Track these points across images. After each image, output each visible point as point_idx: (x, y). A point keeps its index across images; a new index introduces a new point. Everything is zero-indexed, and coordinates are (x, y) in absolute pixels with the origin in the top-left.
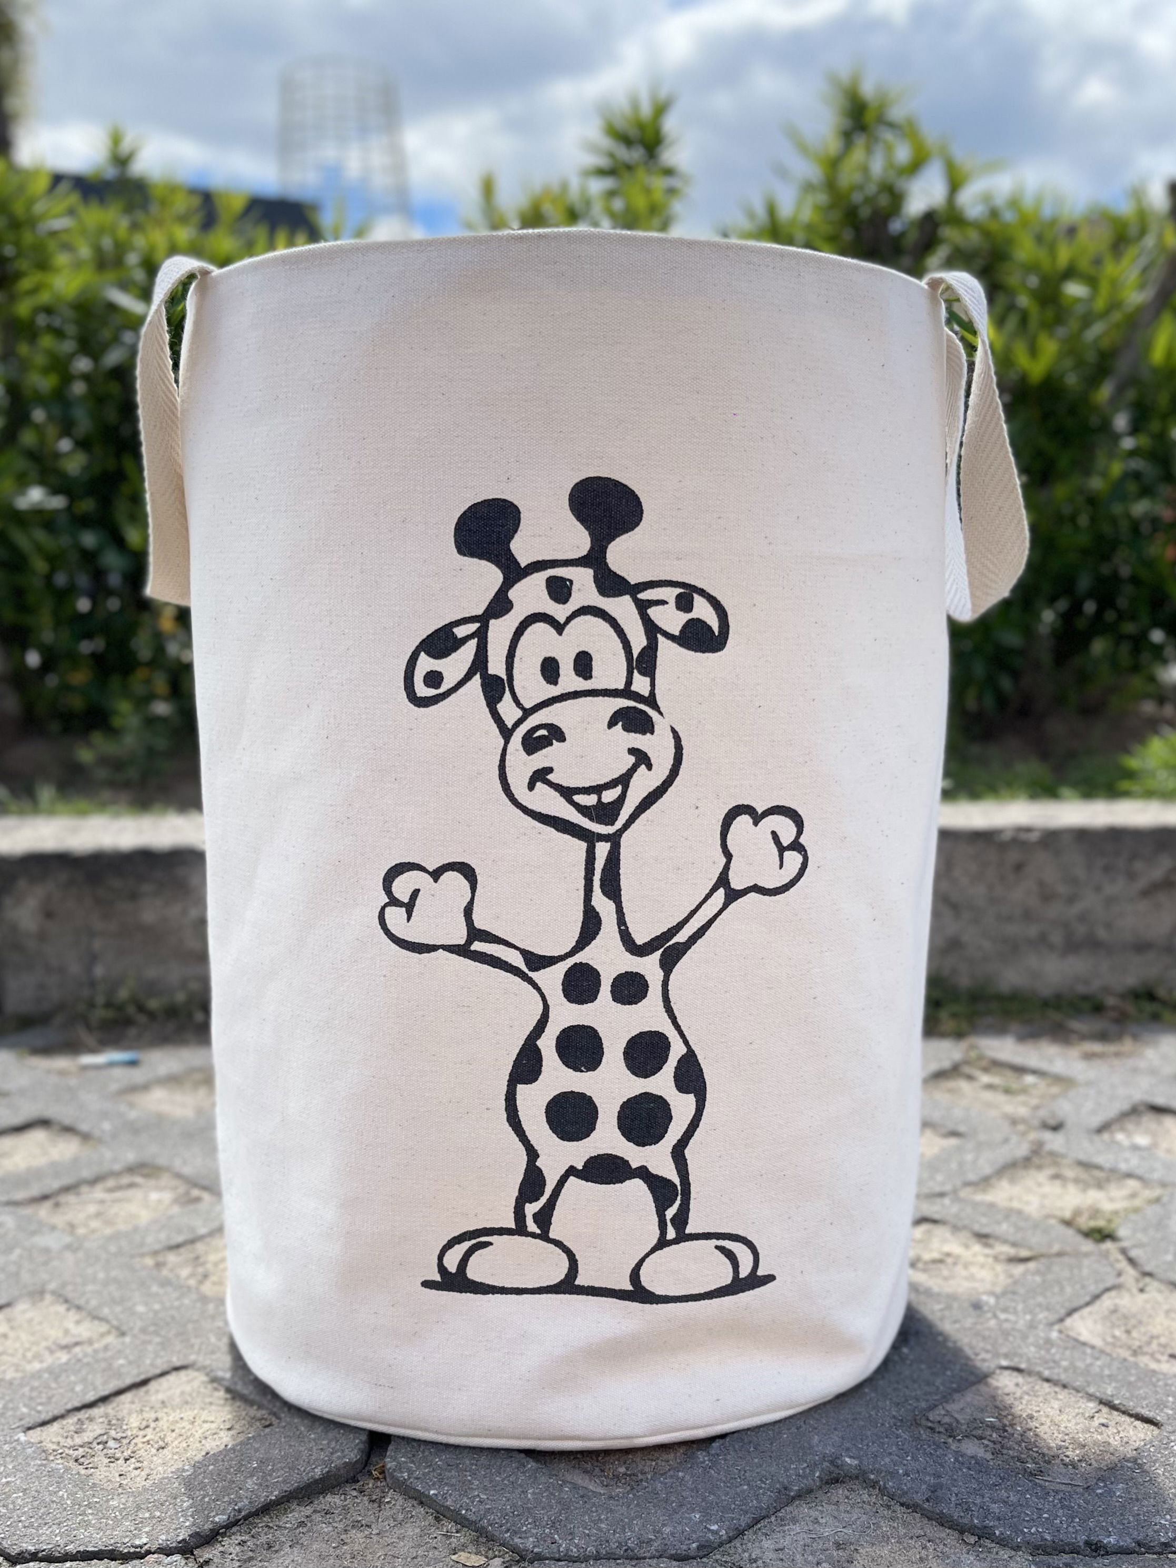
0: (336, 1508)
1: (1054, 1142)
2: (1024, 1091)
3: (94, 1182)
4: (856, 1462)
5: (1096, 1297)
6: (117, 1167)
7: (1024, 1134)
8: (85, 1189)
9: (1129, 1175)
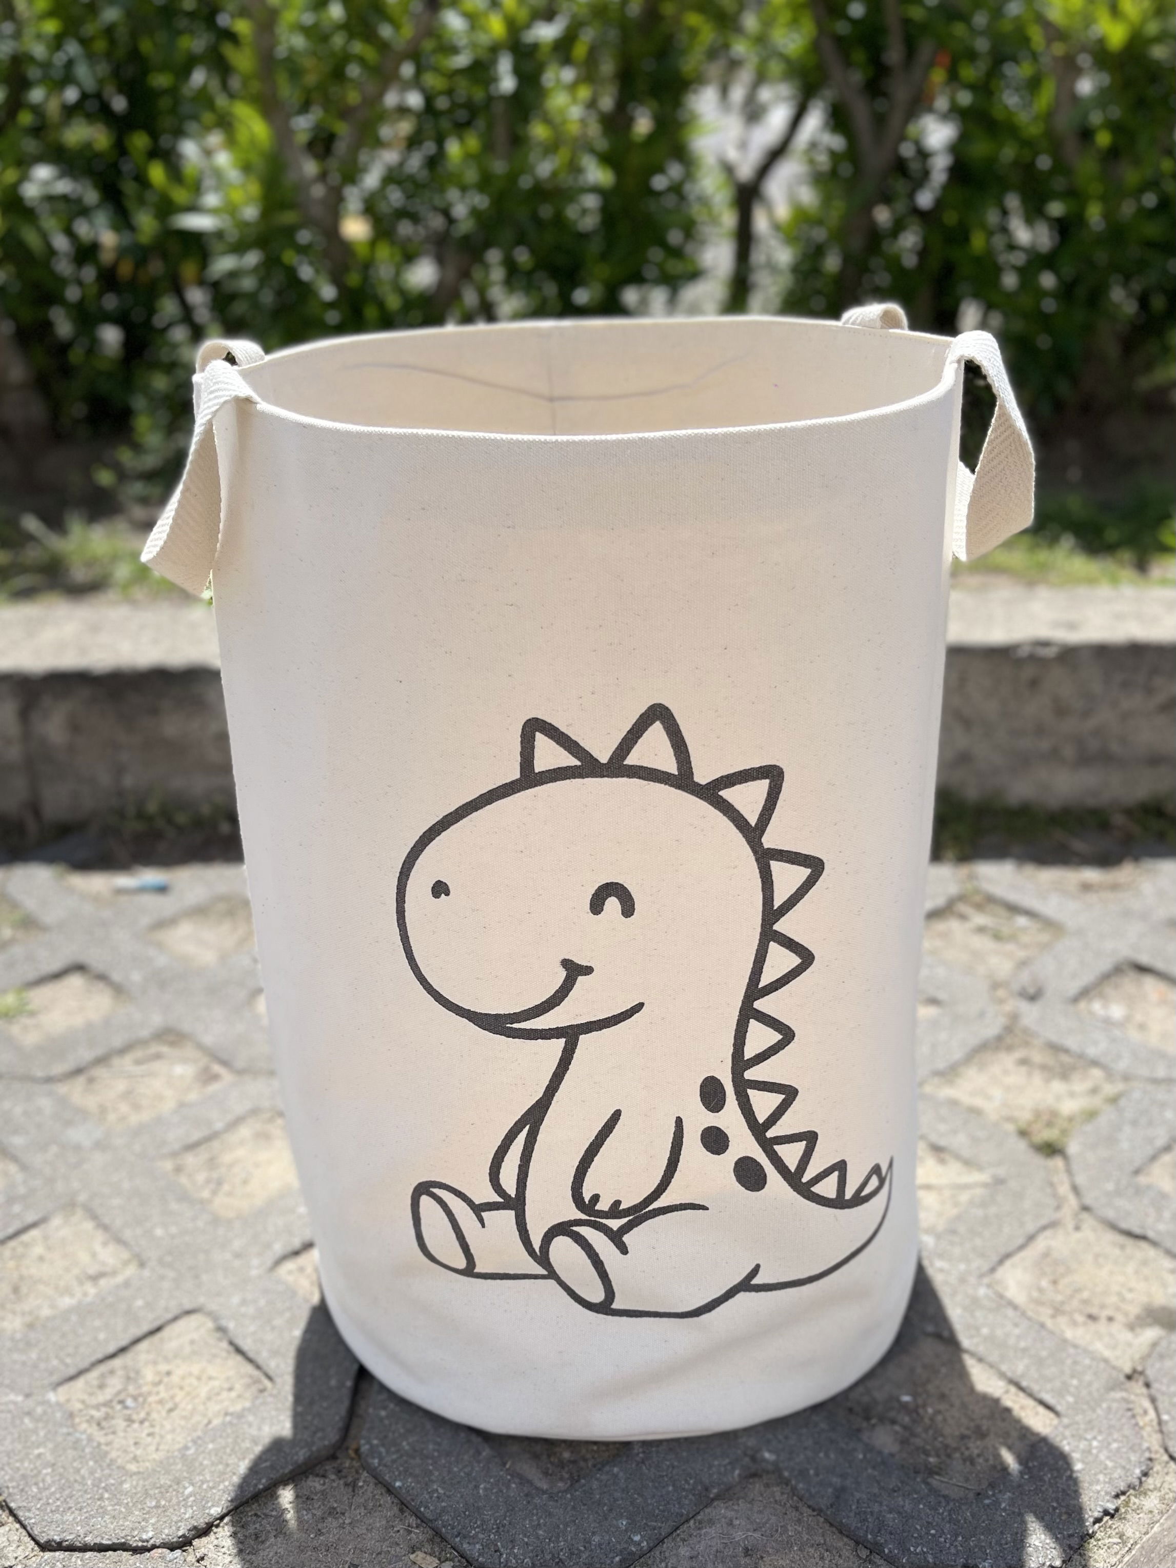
0: (316, 1494)
1: (1030, 1014)
2: (1013, 938)
3: (123, 1051)
4: (774, 1457)
5: (1031, 1238)
6: (145, 1033)
7: (1001, 1001)
8: (116, 1061)
9: (1095, 1063)
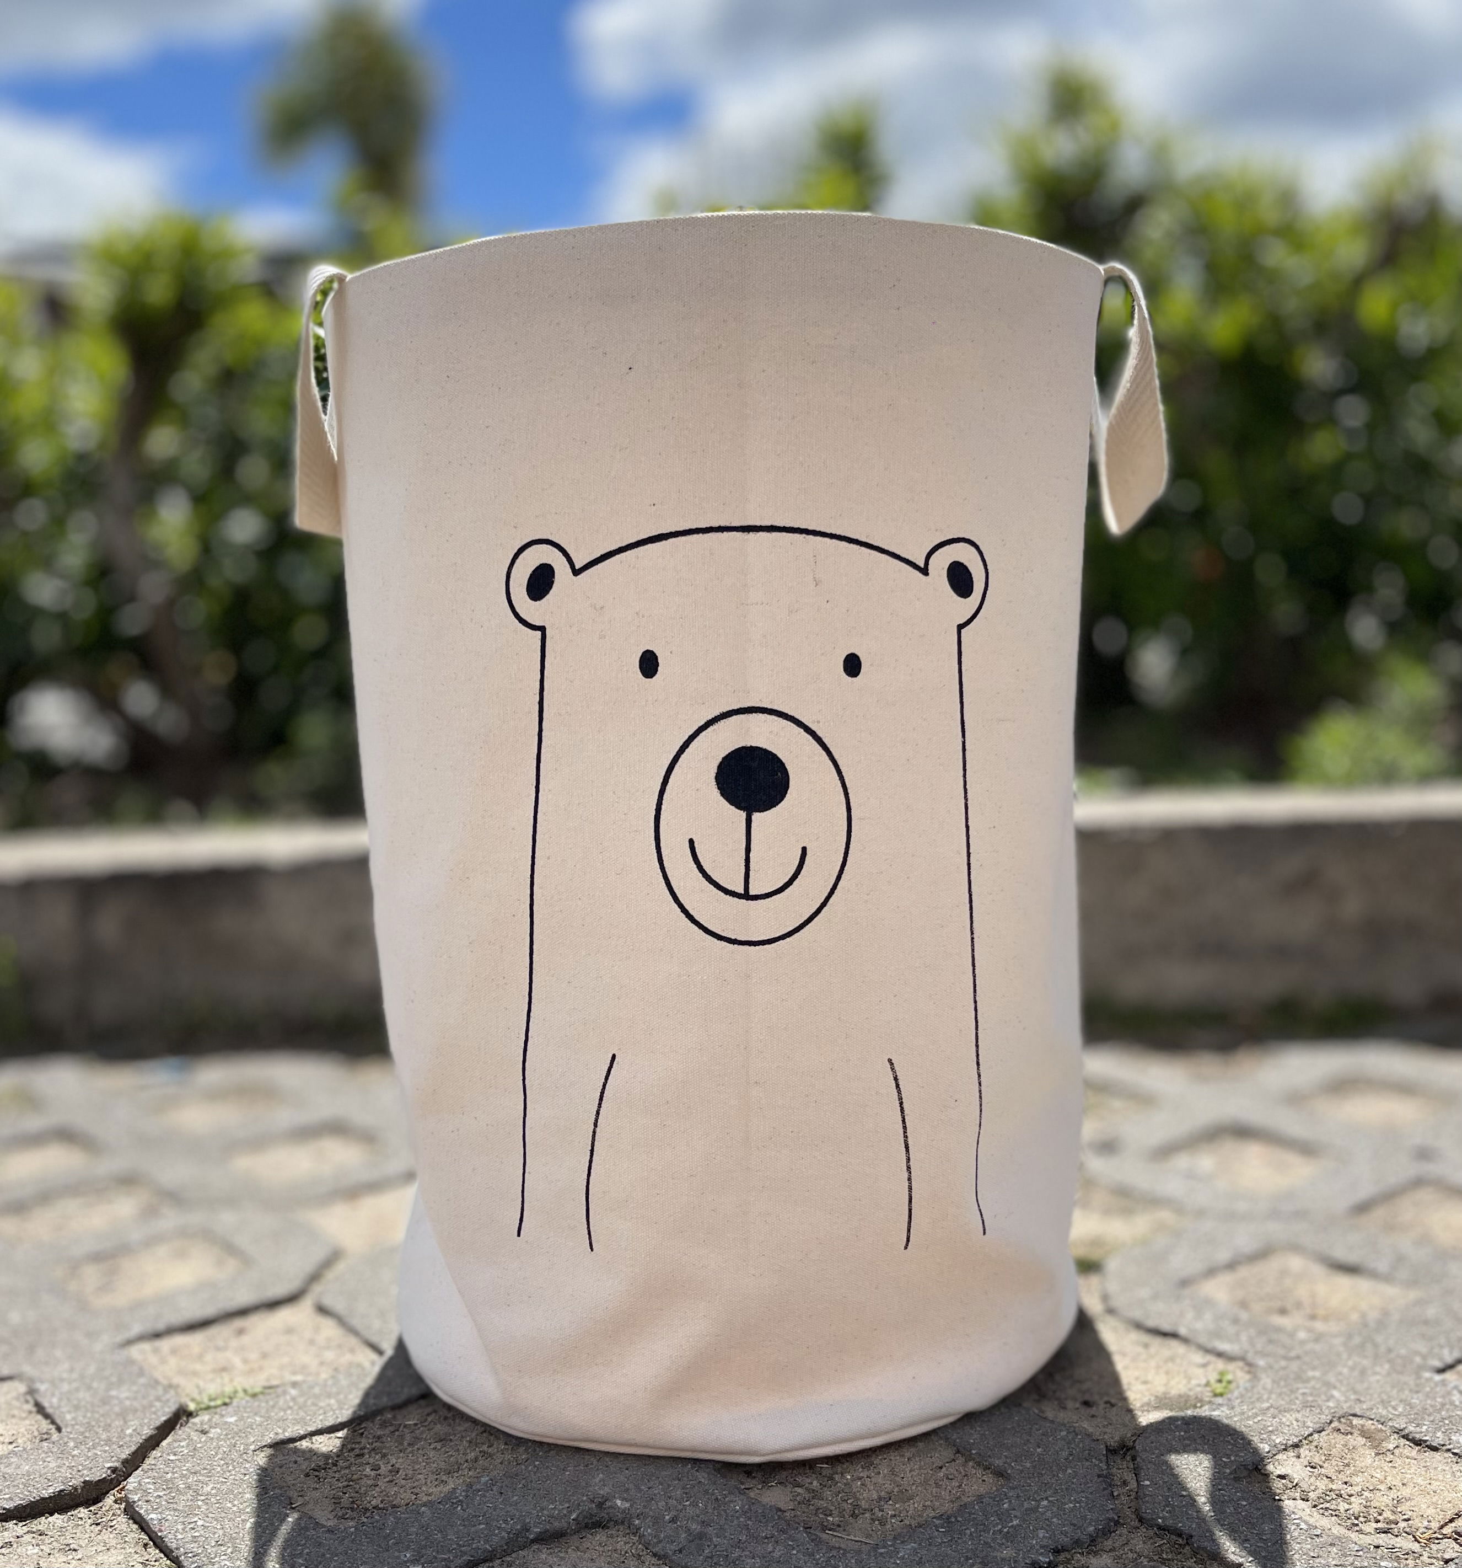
4: (627, 1505)
